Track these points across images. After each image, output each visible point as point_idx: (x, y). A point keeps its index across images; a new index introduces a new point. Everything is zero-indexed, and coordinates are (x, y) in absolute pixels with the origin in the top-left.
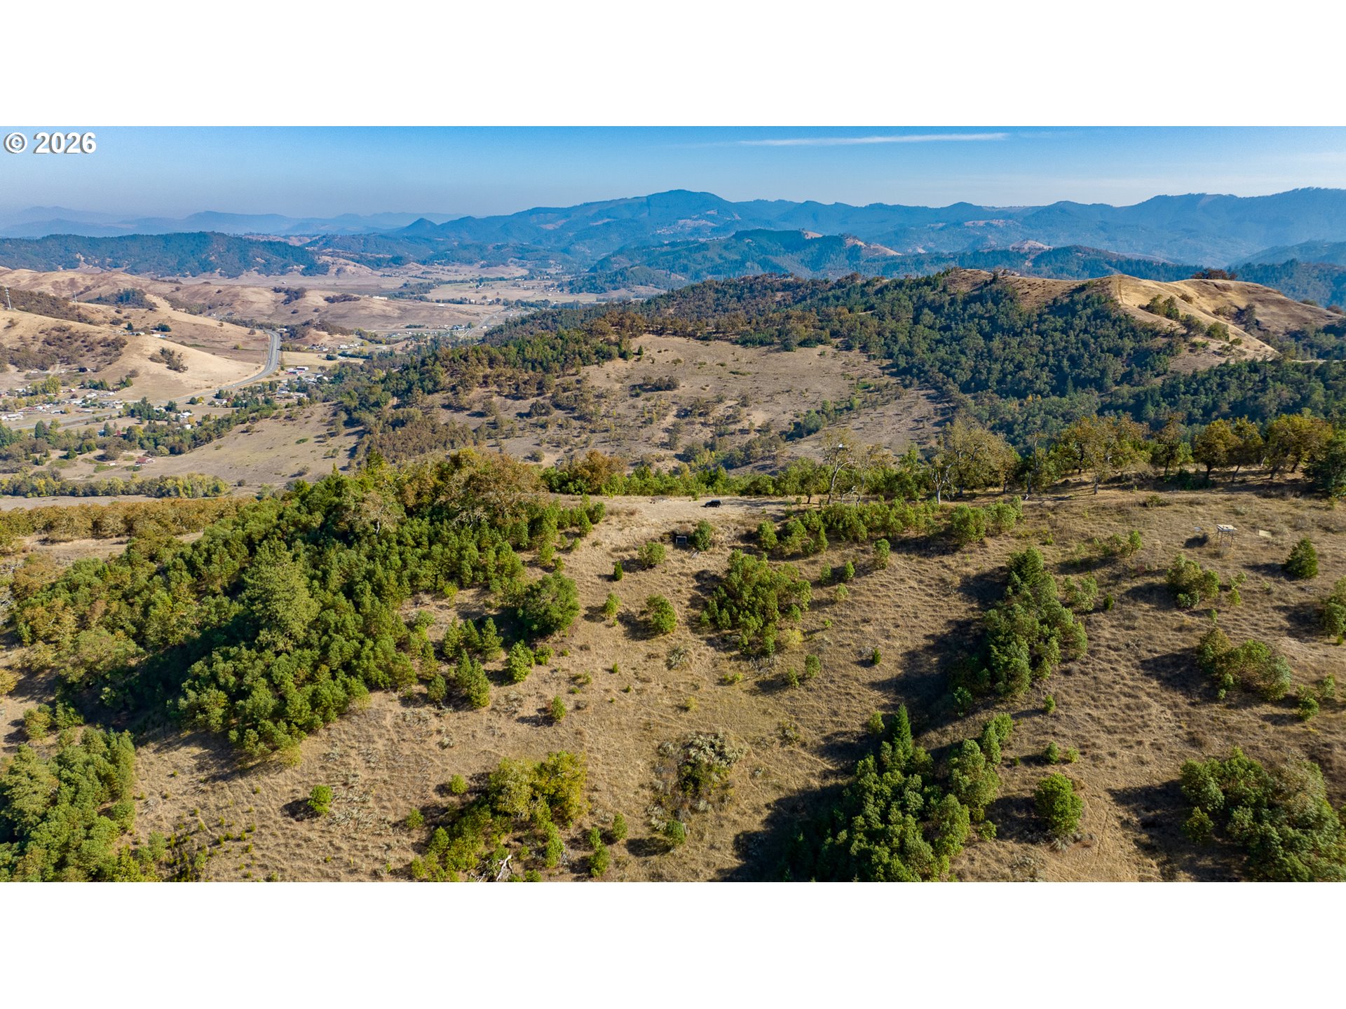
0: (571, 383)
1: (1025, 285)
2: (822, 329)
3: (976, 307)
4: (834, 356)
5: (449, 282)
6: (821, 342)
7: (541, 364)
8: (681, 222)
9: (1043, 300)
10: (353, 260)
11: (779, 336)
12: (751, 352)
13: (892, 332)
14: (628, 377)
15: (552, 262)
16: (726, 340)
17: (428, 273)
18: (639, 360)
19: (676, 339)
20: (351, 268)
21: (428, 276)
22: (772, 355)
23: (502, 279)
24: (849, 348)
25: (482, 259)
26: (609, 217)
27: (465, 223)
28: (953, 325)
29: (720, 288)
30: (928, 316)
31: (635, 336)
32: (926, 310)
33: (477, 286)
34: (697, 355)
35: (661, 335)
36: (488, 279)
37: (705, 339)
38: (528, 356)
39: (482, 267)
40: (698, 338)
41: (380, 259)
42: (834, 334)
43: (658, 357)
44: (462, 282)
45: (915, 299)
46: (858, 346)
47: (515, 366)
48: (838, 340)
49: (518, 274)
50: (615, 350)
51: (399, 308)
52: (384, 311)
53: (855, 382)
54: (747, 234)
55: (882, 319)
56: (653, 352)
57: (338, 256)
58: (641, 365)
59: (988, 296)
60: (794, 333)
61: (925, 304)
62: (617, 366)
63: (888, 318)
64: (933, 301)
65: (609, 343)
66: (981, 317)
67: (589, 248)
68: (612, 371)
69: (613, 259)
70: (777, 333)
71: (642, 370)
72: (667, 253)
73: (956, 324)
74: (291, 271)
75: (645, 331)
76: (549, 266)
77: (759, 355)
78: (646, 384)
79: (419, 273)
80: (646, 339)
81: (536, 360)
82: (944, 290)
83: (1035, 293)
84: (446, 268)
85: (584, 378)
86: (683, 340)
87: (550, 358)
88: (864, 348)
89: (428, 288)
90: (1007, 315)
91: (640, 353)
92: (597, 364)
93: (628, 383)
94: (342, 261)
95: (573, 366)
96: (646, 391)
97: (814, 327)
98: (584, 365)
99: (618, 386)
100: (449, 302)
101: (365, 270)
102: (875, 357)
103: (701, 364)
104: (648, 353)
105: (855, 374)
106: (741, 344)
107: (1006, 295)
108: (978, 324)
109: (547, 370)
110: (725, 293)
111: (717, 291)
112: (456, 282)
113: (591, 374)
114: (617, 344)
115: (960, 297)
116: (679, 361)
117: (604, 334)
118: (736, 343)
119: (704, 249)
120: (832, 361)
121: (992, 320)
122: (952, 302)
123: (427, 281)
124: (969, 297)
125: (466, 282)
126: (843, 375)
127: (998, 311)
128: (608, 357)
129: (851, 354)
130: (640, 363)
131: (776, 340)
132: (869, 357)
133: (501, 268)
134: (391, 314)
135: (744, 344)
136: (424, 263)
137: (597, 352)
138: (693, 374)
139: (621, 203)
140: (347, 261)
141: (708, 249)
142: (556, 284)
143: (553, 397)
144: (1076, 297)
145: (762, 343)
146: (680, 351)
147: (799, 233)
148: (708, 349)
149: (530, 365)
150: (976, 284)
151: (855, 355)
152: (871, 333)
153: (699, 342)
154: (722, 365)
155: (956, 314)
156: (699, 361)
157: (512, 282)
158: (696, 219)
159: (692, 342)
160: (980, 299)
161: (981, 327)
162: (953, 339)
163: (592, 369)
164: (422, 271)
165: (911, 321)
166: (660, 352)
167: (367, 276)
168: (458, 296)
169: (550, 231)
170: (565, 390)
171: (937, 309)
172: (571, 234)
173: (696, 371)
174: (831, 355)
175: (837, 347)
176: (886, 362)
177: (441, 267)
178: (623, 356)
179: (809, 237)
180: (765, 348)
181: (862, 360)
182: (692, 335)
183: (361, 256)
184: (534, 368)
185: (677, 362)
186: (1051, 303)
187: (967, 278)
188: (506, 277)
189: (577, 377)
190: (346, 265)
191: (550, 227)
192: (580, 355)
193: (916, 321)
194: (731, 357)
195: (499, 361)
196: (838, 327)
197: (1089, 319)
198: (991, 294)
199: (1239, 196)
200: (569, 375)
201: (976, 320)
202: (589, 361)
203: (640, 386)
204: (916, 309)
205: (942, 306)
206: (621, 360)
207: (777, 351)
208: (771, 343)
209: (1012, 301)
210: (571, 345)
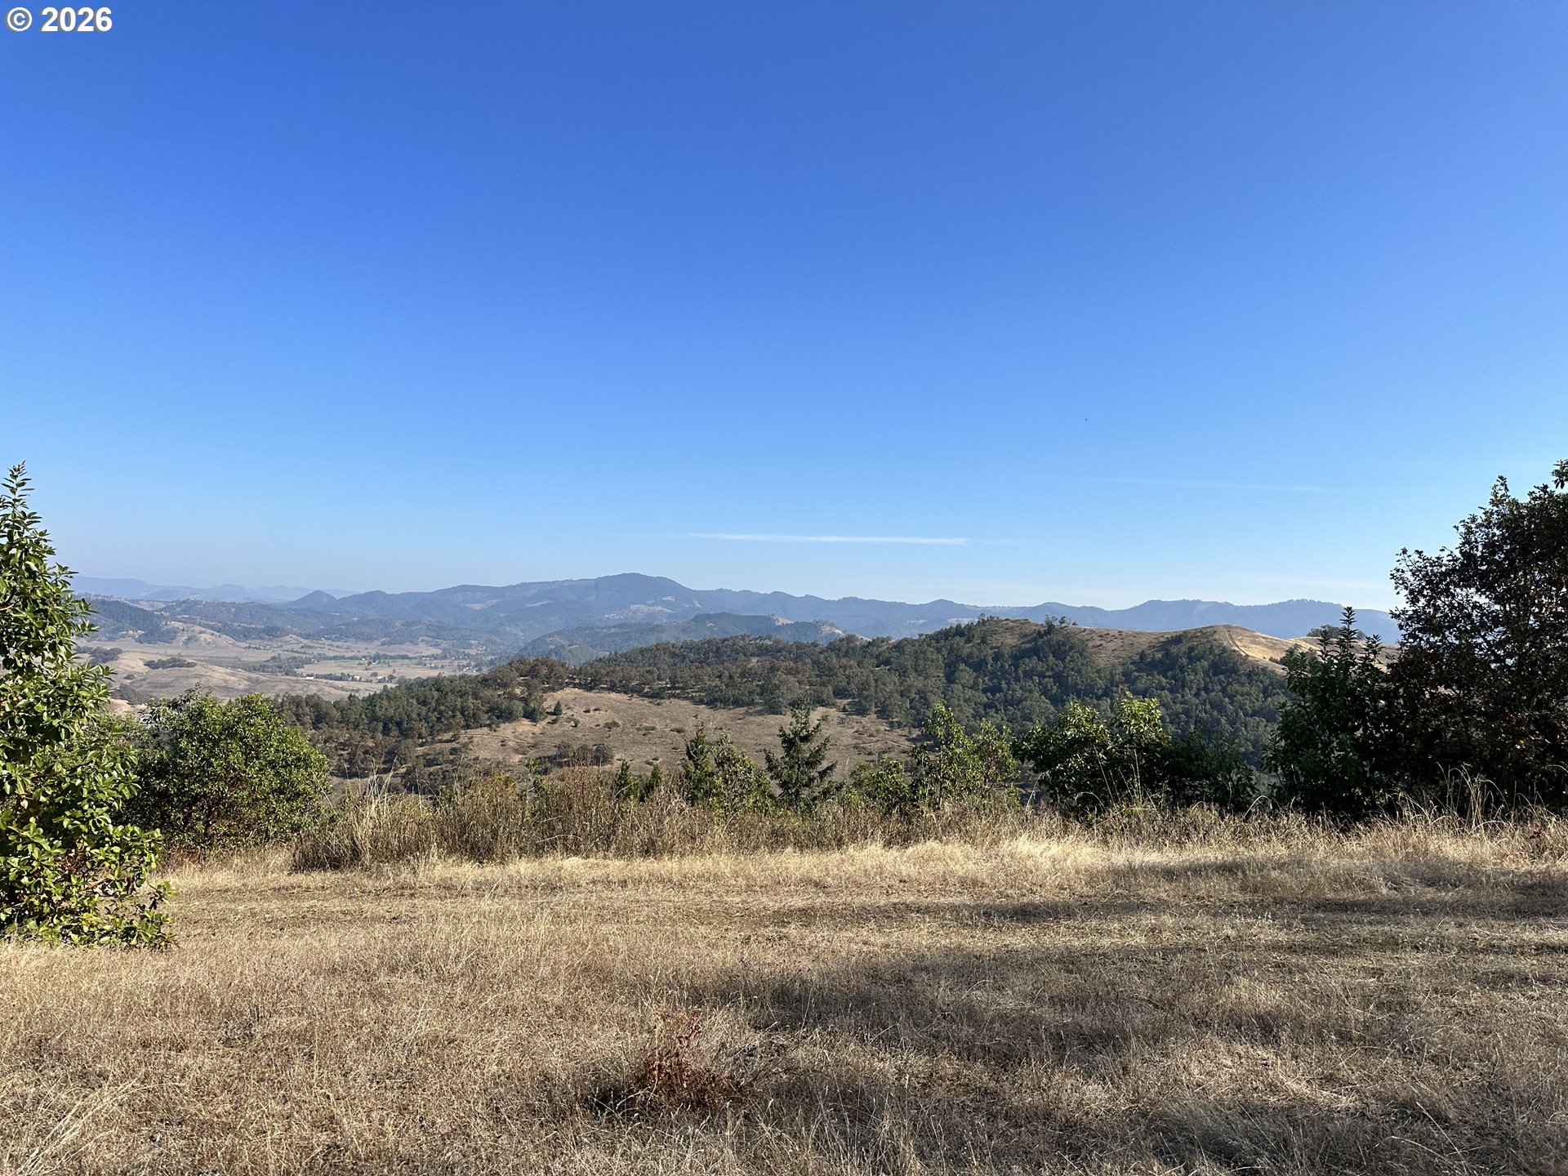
0: (441, 753)
1: (1095, 637)
2: (823, 684)
3: (1032, 663)
4: (842, 722)
5: (335, 658)
6: (821, 702)
7: (399, 724)
8: (634, 607)
9: (1123, 654)
10: (213, 628)
11: (761, 694)
12: (721, 716)
13: (919, 692)
14: (534, 746)
15: (473, 642)
16: (686, 698)
17: (310, 647)
18: (554, 722)
19: (613, 695)
20: (206, 637)
21: (308, 651)
22: (751, 718)
23: (404, 657)
24: (862, 712)
25: (386, 636)
26: (550, 599)
27: (373, 598)
28: (1004, 686)
29: (677, 651)
30: (966, 674)
31: (553, 690)
32: (962, 666)
33: (370, 663)
34: (643, 716)
35: (590, 689)
36: (386, 657)
37: (656, 696)
38: (379, 713)
39: (383, 644)
40: (646, 695)
41: (248, 630)
42: (840, 693)
43: (584, 719)
44: (351, 658)
45: (945, 652)
46: (874, 709)
47: (356, 727)
48: (845, 701)
49: (426, 653)
50: (519, 706)
51: (249, 679)
52: (226, 681)
53: (875, 757)
54: (709, 617)
55: (903, 673)
56: (577, 712)
57: (194, 623)
58: (558, 729)
59: (1047, 649)
60: (783, 689)
61: (960, 658)
62: (520, 730)
63: (913, 676)
64: (970, 655)
65: (512, 697)
66: (1042, 676)
67: (522, 631)
68: (511, 737)
69: (549, 640)
70: (758, 690)
71: (558, 736)
72: (614, 634)
73: (1008, 683)
74: (123, 636)
75: (568, 684)
76: (470, 646)
77: (733, 719)
78: (561, 756)
79: (297, 647)
80: (568, 694)
81: (391, 718)
82: (983, 641)
83: (1111, 646)
84: (335, 644)
85: (465, 746)
86: (624, 697)
87: (414, 716)
88: (883, 713)
89: (301, 663)
90: (1079, 672)
91: (557, 711)
92: (489, 726)
93: (533, 754)
94: (197, 628)
95: (449, 728)
96: (560, 765)
97: (811, 684)
98: (467, 727)
99: (517, 758)
100: (325, 677)
101: (225, 640)
102: (899, 725)
103: (647, 729)
104: (570, 713)
105: (875, 746)
106: (707, 704)
107: (1071, 648)
108: (1040, 683)
109: (405, 733)
110: (684, 658)
111: (673, 655)
112: (343, 657)
113: (475, 740)
114: (525, 700)
115: (1006, 651)
116: (615, 724)
117: (505, 686)
118: (701, 702)
119: (658, 631)
120: (839, 729)
121: (1057, 677)
122: (997, 657)
123: (304, 656)
124: (1019, 649)
125: (357, 658)
126: (856, 747)
127: (1065, 667)
128: (506, 716)
129: (865, 720)
130: (557, 725)
131: (758, 699)
132: (891, 725)
133: (408, 646)
134: (236, 686)
135: (712, 704)
136: (307, 637)
137: (491, 710)
138: (634, 742)
139: (565, 584)
140: (203, 629)
141: (663, 632)
142: (473, 663)
143: (408, 773)
144: (1174, 649)
145: (737, 703)
146: (617, 711)
147: (768, 619)
148: (659, 709)
149: (380, 726)
150: (1026, 636)
151: (870, 721)
152: (891, 692)
153: (646, 701)
154: (679, 731)
155: (1004, 672)
156: (645, 724)
157: (416, 661)
158: (651, 605)
159: (636, 700)
160: (1035, 651)
161: (1045, 688)
162: (1007, 702)
163: (479, 734)
164: (301, 645)
165: (944, 680)
166: (587, 711)
167: (226, 647)
168: (338, 672)
169: (477, 611)
170: (429, 764)
171: (978, 666)
172: (502, 615)
173: (639, 738)
174: (836, 721)
175: (844, 710)
176: (916, 733)
177: (329, 642)
178: (531, 715)
179: (780, 623)
180: (742, 710)
181: (882, 728)
182: (638, 691)
183: (225, 625)
184: (386, 731)
185: (611, 725)
186: (1137, 658)
187: (1013, 628)
188: (410, 655)
189: (454, 745)
190: (201, 632)
191: (478, 607)
192: (462, 713)
193: (950, 678)
194: (692, 721)
195: (332, 719)
196: (844, 684)
197: (1206, 673)
198: (1050, 647)
199: (1235, 604)
200: (441, 741)
201: (1036, 678)
202: (476, 721)
203: (551, 759)
204: (948, 665)
205: (984, 662)
206: (526, 722)
207: (760, 713)
208: (752, 703)
209: (1081, 654)
210: (451, 697)
